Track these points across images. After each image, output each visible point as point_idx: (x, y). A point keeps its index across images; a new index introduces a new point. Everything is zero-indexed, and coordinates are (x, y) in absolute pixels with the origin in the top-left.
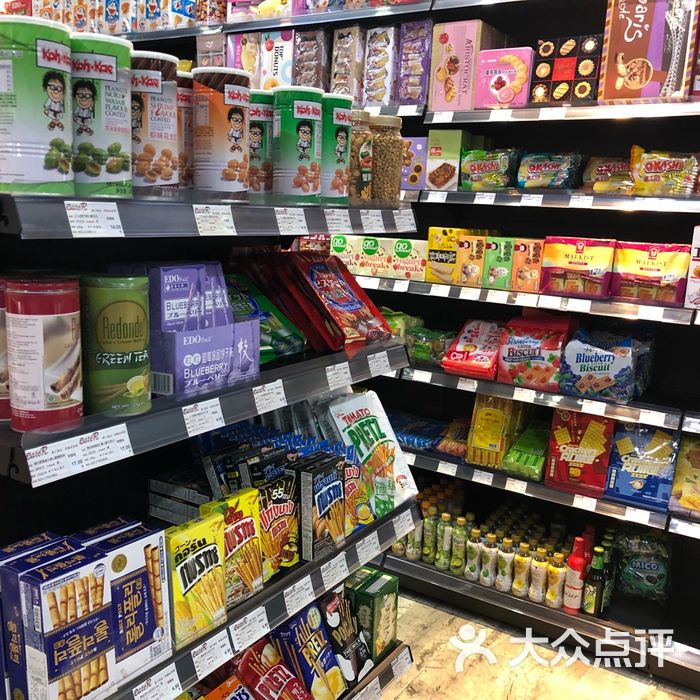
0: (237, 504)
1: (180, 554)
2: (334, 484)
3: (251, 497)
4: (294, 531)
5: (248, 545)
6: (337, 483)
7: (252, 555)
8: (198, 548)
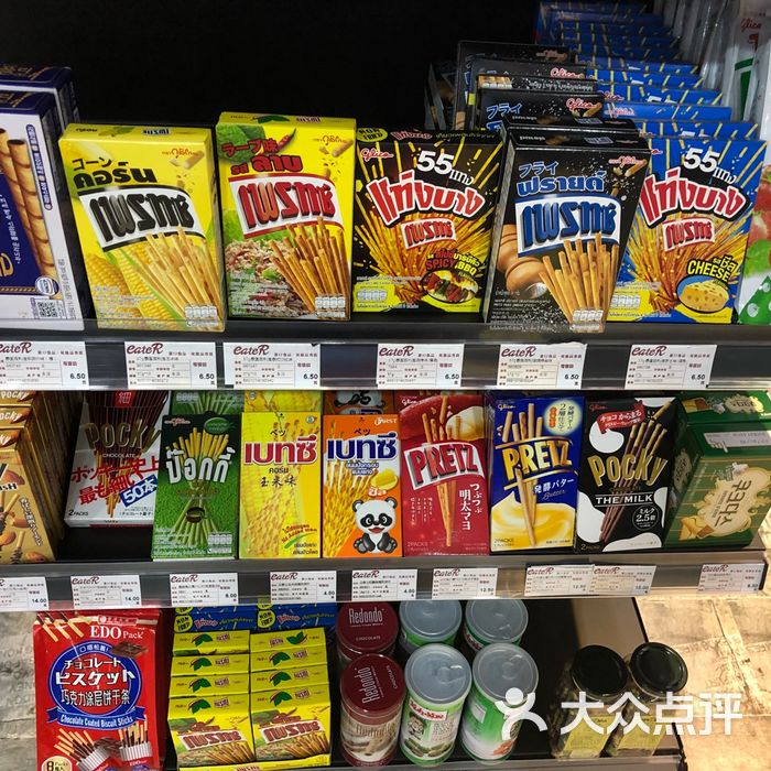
0: (288, 140)
1: (87, 177)
2: (591, 200)
3: (331, 139)
4: (474, 251)
5: (309, 229)
6: (604, 202)
7: (321, 252)
8: (133, 182)
